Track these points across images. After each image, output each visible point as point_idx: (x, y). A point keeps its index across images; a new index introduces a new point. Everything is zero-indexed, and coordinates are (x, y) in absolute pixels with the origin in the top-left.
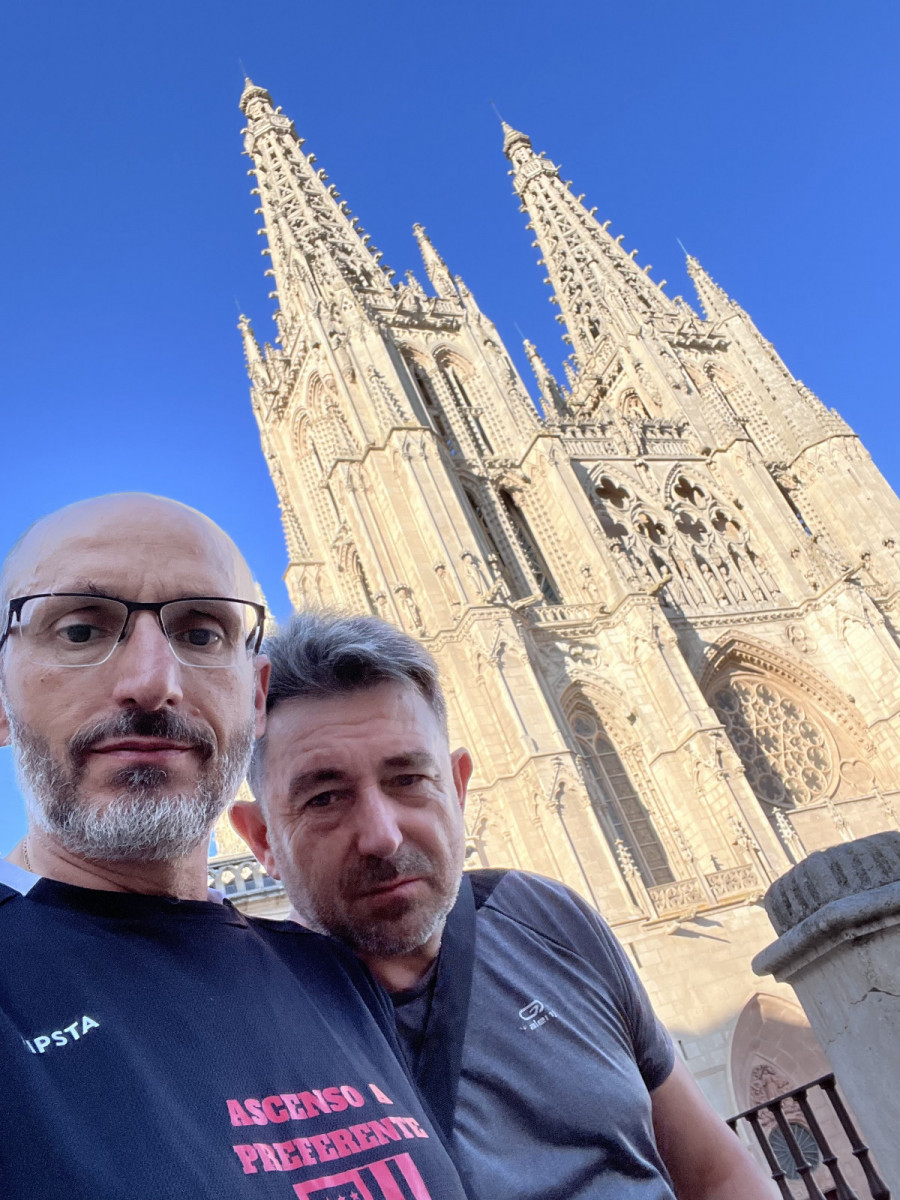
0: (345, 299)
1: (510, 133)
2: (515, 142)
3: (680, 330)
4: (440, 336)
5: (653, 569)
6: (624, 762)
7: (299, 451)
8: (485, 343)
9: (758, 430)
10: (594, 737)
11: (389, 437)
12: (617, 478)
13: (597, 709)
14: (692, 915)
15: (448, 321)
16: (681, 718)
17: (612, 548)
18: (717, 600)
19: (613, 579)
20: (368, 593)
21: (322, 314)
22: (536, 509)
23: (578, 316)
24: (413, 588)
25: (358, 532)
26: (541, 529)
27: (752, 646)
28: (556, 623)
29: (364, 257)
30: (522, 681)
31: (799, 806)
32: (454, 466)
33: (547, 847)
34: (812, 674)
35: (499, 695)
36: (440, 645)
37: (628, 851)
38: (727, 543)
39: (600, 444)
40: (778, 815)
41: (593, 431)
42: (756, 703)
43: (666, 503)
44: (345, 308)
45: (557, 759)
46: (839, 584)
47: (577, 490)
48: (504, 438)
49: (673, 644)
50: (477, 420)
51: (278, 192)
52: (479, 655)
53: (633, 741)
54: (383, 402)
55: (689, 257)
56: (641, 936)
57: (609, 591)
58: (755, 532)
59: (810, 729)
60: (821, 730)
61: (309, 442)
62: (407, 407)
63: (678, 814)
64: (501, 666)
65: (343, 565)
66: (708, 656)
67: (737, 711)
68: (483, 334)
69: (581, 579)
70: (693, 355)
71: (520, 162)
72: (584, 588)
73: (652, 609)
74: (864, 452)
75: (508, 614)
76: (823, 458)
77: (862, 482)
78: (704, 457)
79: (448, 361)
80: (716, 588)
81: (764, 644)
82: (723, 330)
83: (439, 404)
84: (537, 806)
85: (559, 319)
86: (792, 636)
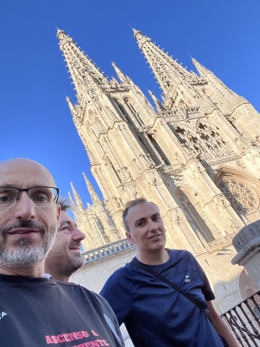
0: (95, 87)
1: (135, 31)
2: (137, 34)
3: (193, 80)
4: (124, 93)
5: (195, 151)
6: (196, 208)
7: (89, 133)
8: (137, 93)
9: (220, 106)
10: (186, 202)
11: (114, 125)
12: (181, 126)
13: (185, 193)
14: (222, 249)
15: (125, 89)
16: (210, 192)
17: (183, 147)
18: (216, 157)
19: (184, 156)
20: (115, 170)
21: (89, 93)
22: (159, 139)
23: (163, 81)
24: (127, 167)
25: (109, 154)
26: (161, 144)
27: (228, 169)
28: (170, 171)
29: (99, 74)
30: (162, 189)
31: (248, 213)
32: (133, 130)
33: (177, 235)
34: (247, 174)
35: (156, 194)
36: (137, 182)
37: (200, 233)
38: (216, 140)
39: (175, 117)
40: (243, 216)
41: (172, 114)
42: (231, 185)
43: (196, 131)
44: (96, 90)
45: (176, 210)
46: (251, 147)
47: (170, 131)
48: (147, 120)
49: (205, 171)
50: (138, 116)
51: (71, 59)
52: (149, 183)
53: (197, 201)
54: (110, 115)
55: (192, 59)
56: (208, 257)
57: (184, 159)
58: (224, 136)
59: (248, 190)
60: (251, 190)
61: (91, 130)
62: (117, 115)
63: (213, 220)
64: (156, 185)
65: (106, 163)
66: (215, 173)
67: (226, 188)
68: (136, 91)
69: (175, 157)
70: (198, 87)
71: (139, 39)
72: (176, 159)
73: (197, 162)
74: (252, 107)
75: (156, 170)
76: (240, 111)
77: (253, 116)
78: (206, 116)
79: (127, 100)
80: (215, 153)
81: (231, 167)
82: (206, 78)
83: (127, 113)
84: (172, 224)
85: (158, 83)
86: (239, 164)
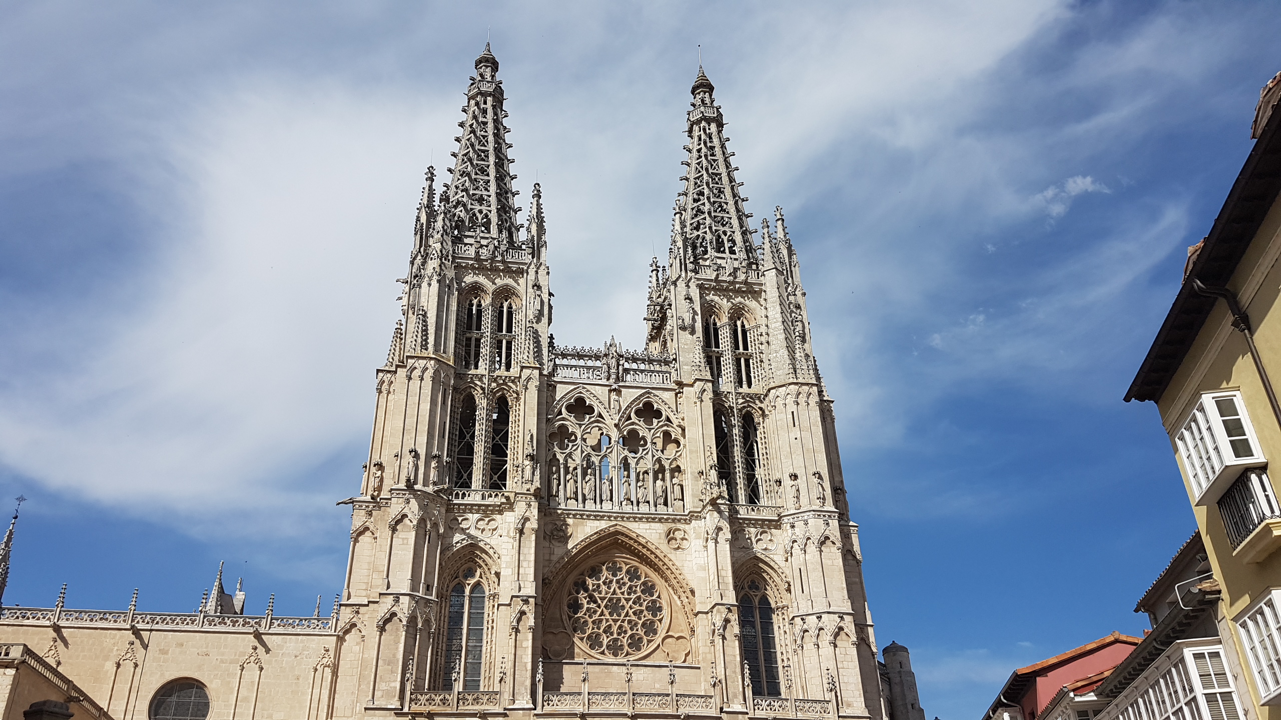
2: (697, 87)
4: (507, 277)
6: (487, 603)
11: (407, 361)
12: (589, 398)
13: (482, 564)
15: (514, 267)
27: (631, 538)
34: (671, 567)
36: (381, 506)
38: (656, 457)
39: (592, 371)
42: (622, 579)
43: (619, 422)
44: (432, 259)
49: (533, 533)
58: (687, 452)
59: (657, 605)
60: (665, 608)
62: (431, 339)
69: (516, 472)
70: (726, 298)
72: (515, 478)
73: (530, 505)
74: (814, 399)
75: (415, 496)
76: (778, 400)
78: (677, 387)
79: (508, 296)
81: (640, 538)
82: (763, 278)
83: (482, 330)
86: (672, 535)
